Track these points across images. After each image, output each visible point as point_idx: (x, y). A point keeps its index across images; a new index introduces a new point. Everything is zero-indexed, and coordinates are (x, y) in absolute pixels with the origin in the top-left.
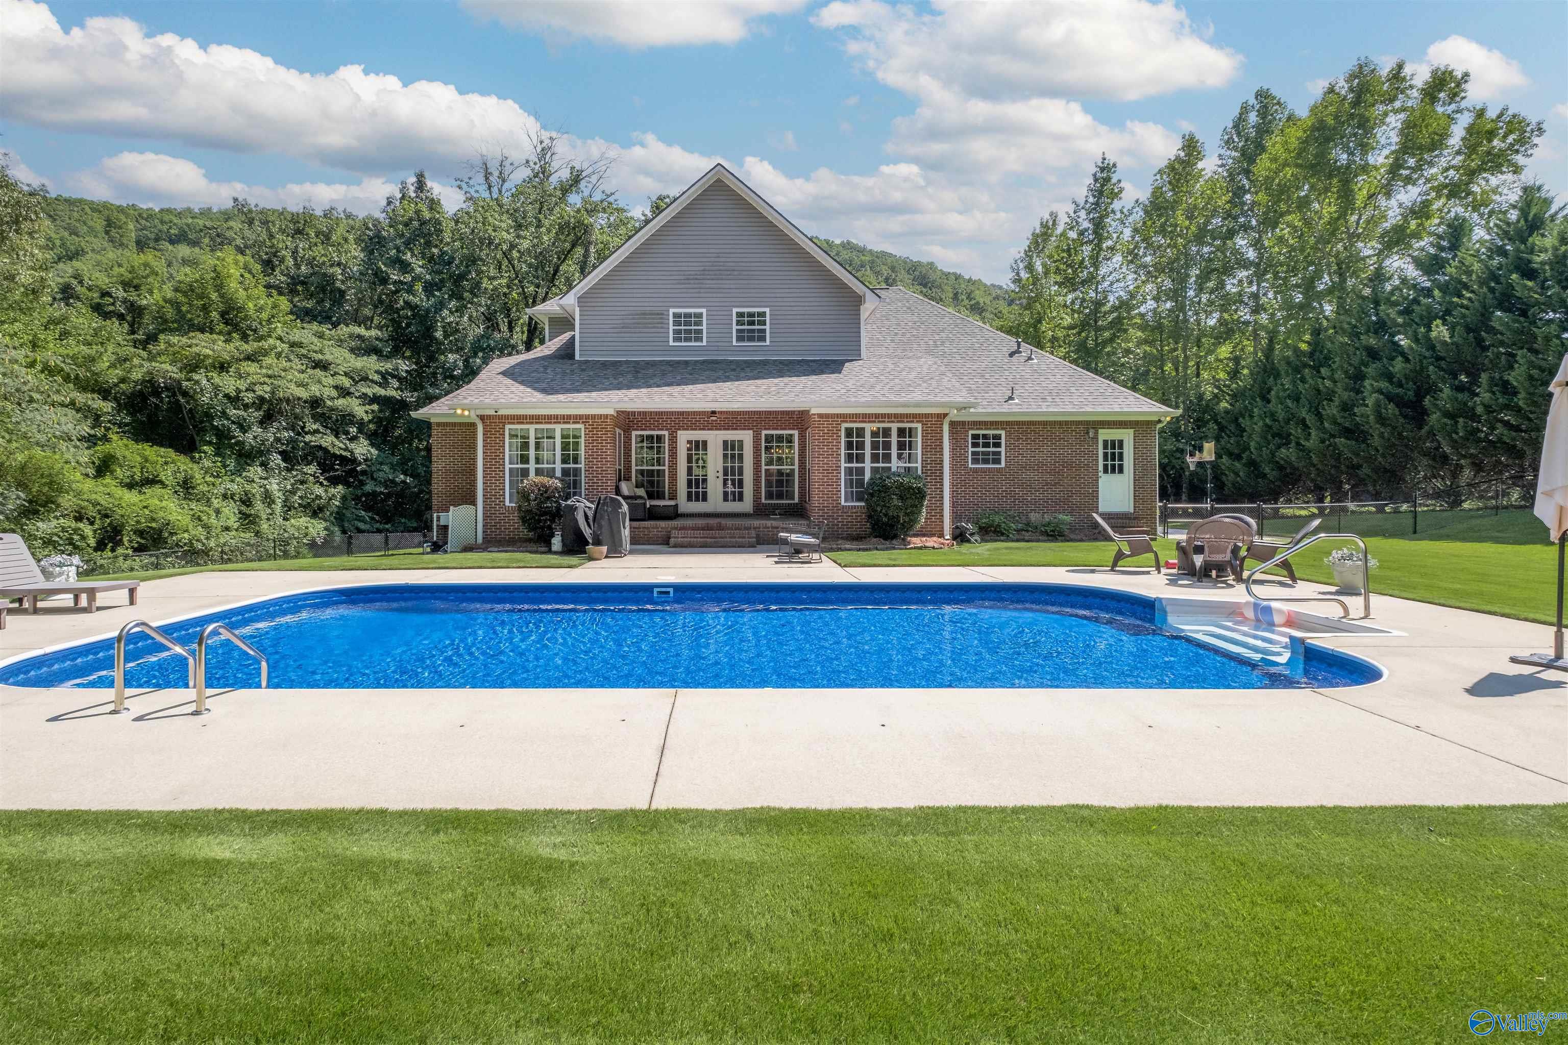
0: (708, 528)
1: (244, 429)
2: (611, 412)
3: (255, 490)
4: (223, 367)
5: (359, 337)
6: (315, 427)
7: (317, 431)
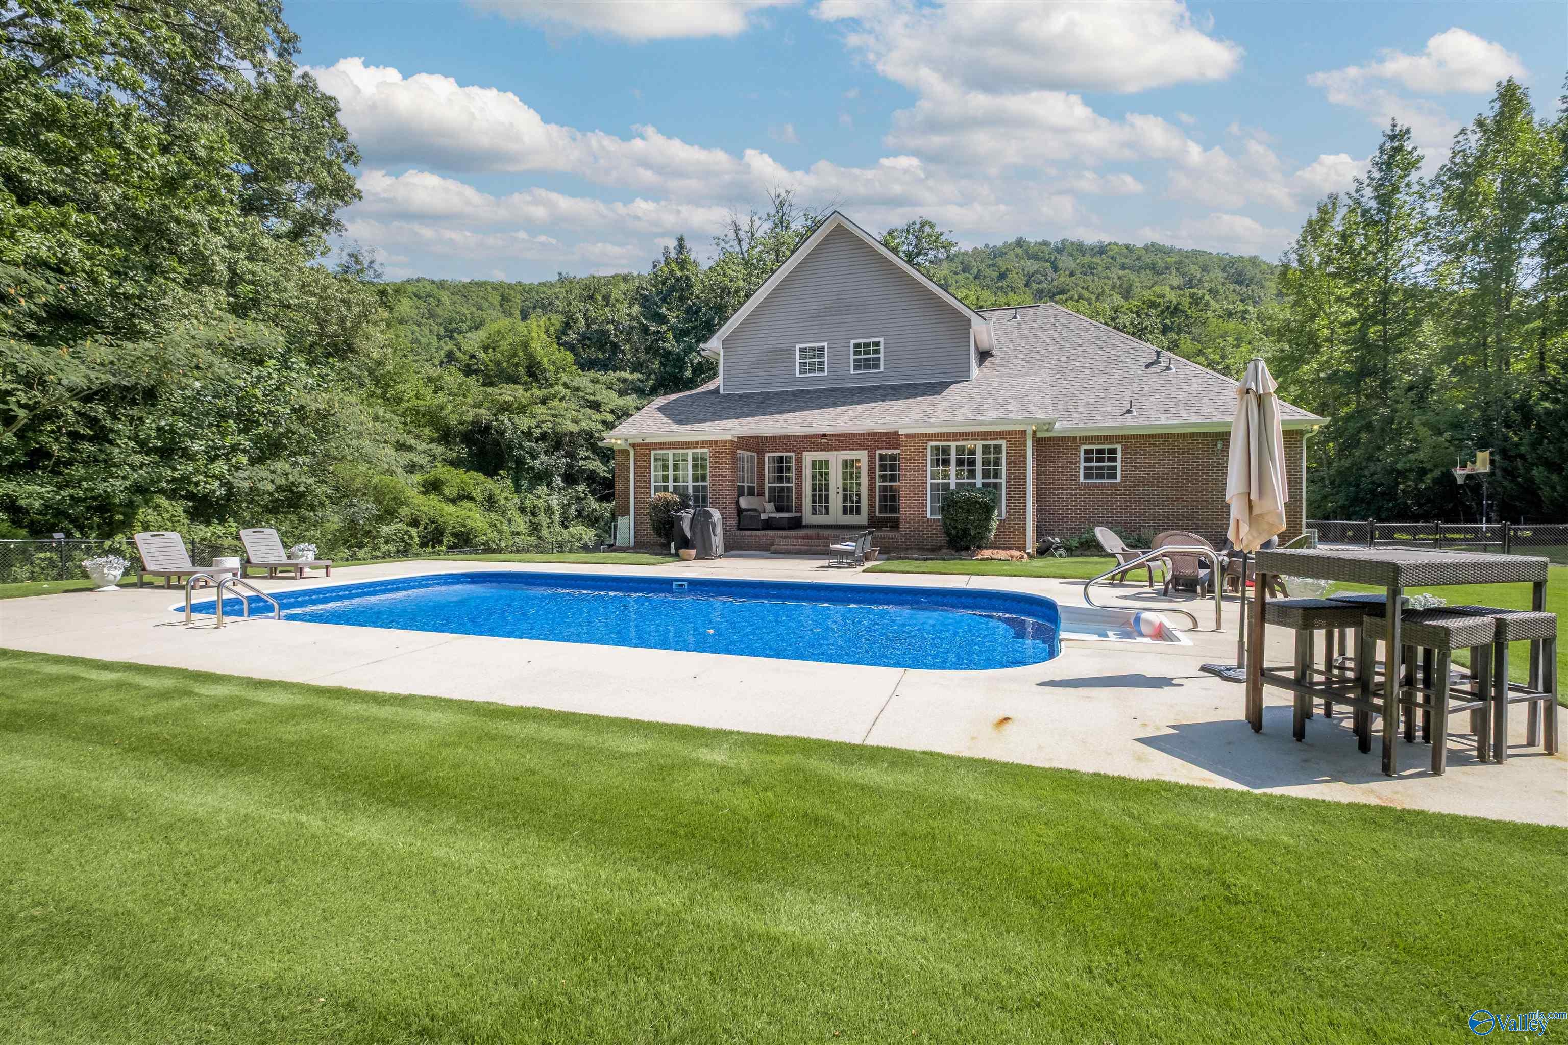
0: (808, 537)
1: (534, 457)
2: (729, 438)
3: (541, 504)
4: (522, 409)
5: (625, 381)
6: (586, 454)
7: (587, 458)
